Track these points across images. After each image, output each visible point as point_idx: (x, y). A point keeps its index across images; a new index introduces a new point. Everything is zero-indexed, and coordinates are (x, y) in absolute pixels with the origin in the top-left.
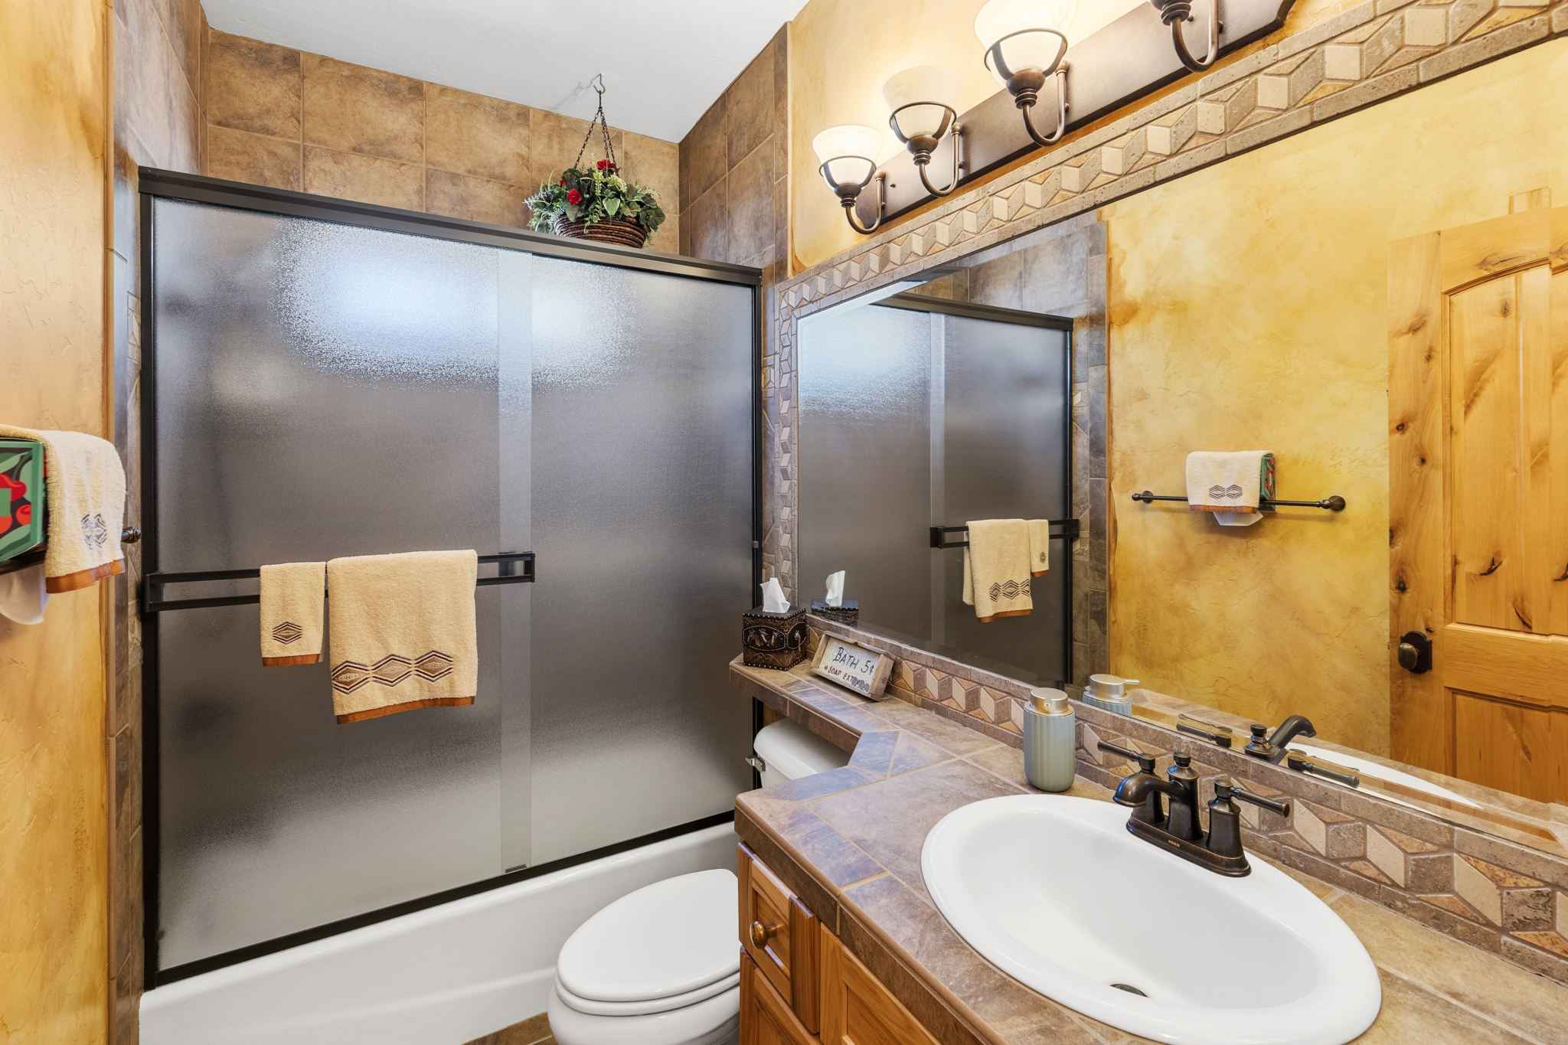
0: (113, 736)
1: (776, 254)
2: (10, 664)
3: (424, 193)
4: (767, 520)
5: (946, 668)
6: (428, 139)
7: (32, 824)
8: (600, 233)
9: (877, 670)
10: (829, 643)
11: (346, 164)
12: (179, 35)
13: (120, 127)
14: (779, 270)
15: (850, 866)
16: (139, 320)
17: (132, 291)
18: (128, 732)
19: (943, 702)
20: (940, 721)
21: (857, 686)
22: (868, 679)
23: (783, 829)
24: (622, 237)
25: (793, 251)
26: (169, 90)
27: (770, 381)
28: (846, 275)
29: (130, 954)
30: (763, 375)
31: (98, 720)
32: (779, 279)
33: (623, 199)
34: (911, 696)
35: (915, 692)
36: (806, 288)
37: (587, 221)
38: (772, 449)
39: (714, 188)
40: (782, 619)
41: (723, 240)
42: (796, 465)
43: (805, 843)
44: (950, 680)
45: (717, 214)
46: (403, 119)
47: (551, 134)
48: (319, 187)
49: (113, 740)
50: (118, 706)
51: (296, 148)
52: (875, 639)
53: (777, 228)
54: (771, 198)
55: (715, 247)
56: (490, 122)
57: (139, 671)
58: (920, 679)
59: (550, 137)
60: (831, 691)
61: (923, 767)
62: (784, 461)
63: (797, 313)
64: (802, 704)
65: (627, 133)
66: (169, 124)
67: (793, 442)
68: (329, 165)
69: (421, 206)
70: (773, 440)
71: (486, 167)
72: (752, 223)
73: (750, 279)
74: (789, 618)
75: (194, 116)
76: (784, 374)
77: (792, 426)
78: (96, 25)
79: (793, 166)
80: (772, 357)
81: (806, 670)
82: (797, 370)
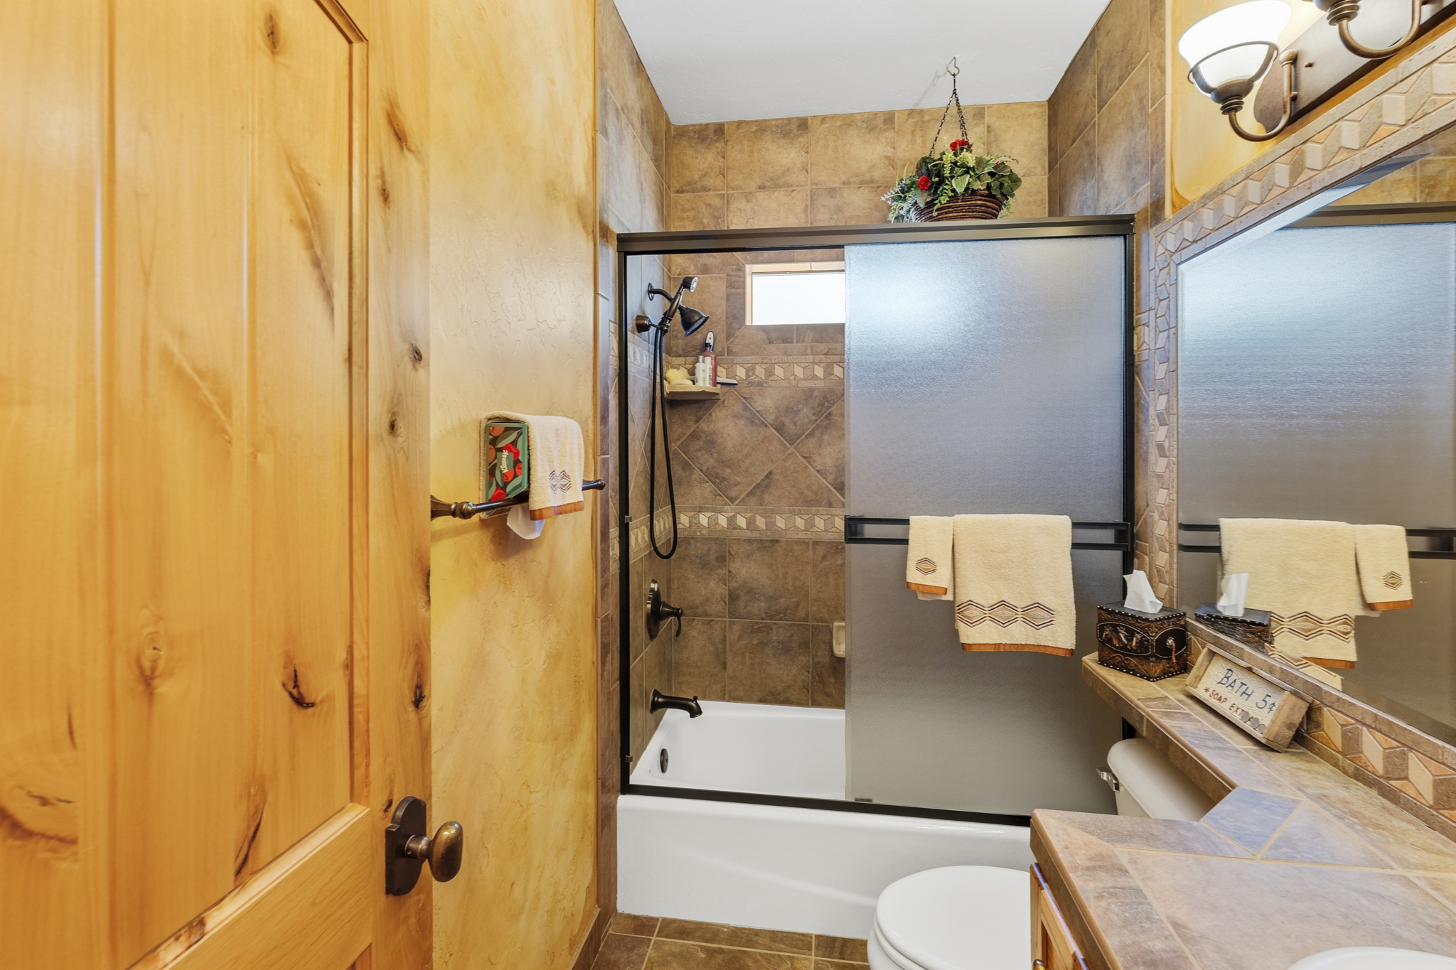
0: (599, 618)
1: (1151, 193)
2: (532, 562)
3: (809, 210)
4: (1140, 502)
5: (1396, 734)
6: (812, 164)
7: (546, 665)
8: (951, 212)
9: (1279, 709)
10: (1213, 661)
11: (754, 200)
12: (648, 136)
13: (604, 209)
14: (1156, 210)
15: (1152, 953)
16: (618, 339)
17: (613, 320)
18: (610, 617)
19: (1392, 782)
20: (1384, 807)
21: (1249, 723)
22: (1265, 718)
23: (1076, 869)
24: (973, 212)
25: (1172, 185)
26: (640, 177)
27: (1144, 342)
28: (1240, 199)
29: (610, 766)
30: (1135, 337)
31: (590, 606)
32: (1154, 222)
33: (972, 174)
34: (1336, 758)
35: (1345, 756)
36: (1188, 225)
37: (936, 204)
38: (1146, 421)
39: (1083, 136)
40: (1147, 620)
41: (1092, 191)
42: (1175, 439)
43: (1100, 897)
44: (1403, 753)
45: (1086, 164)
46: (793, 153)
47: (914, 130)
48: (737, 222)
49: (599, 620)
50: (602, 598)
51: (722, 196)
52: (1281, 668)
53: (1153, 163)
54: (1146, 129)
55: (1085, 202)
56: (861, 135)
57: (618, 577)
58: (1351, 742)
59: (913, 133)
60: (1208, 721)
61: (1326, 864)
62: (1160, 434)
63: (1176, 258)
64: (1162, 727)
65: (990, 106)
66: (640, 200)
67: (1172, 412)
68: (743, 204)
69: (807, 222)
70: (1148, 410)
71: (857, 176)
72: (1124, 164)
73: (1121, 226)
74: (1156, 621)
75: (660, 191)
76: (1160, 332)
77: (1171, 394)
78: (588, 146)
79: (1173, 84)
80: (1147, 314)
81: (1181, 687)
82: (1176, 327)
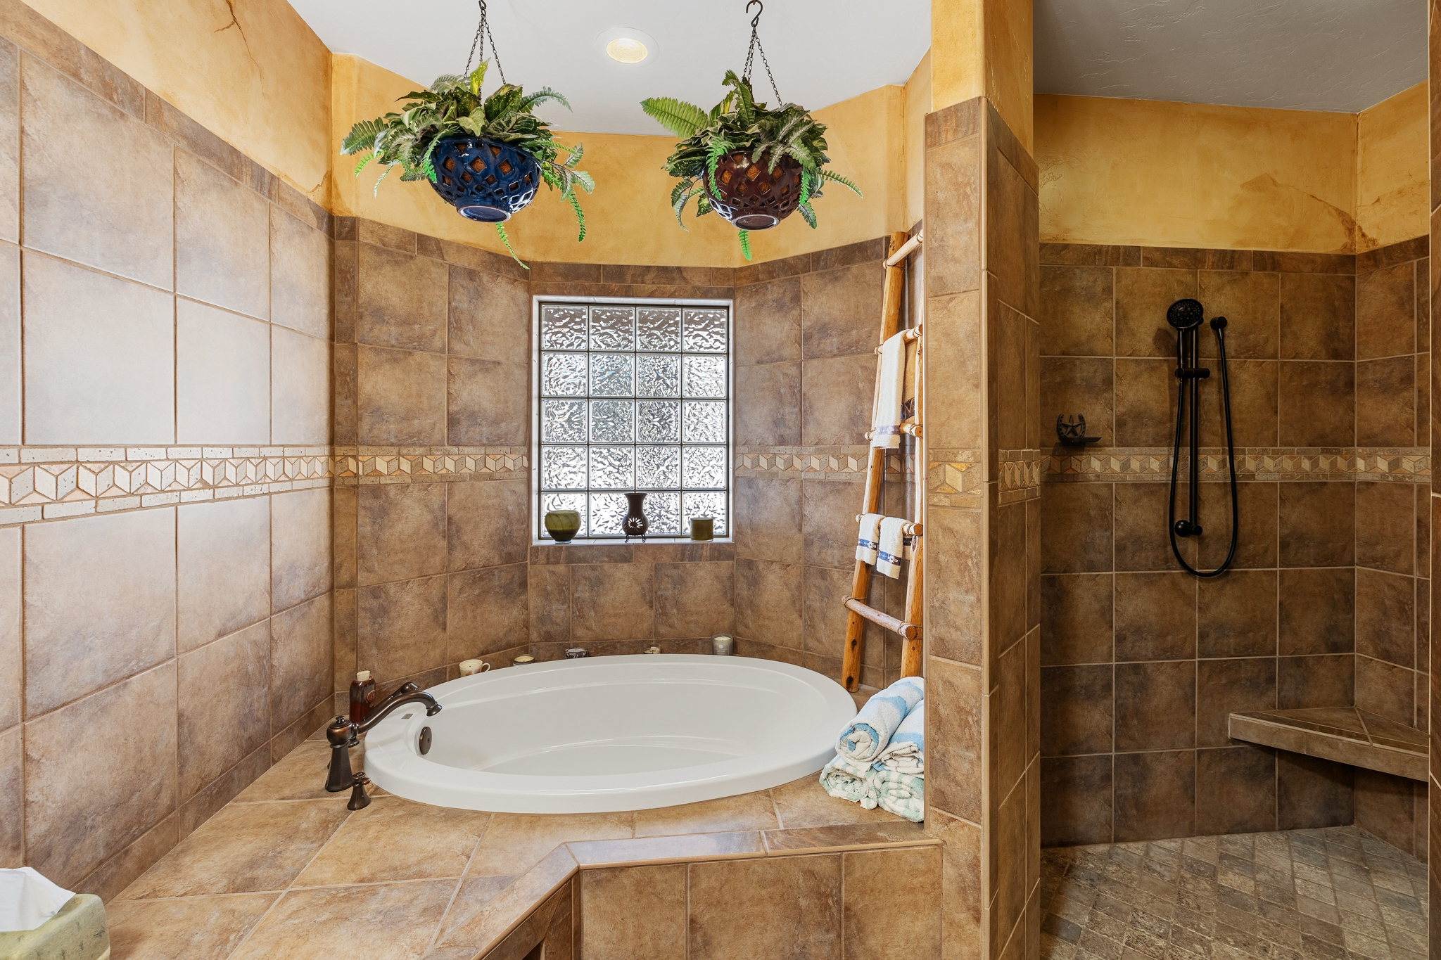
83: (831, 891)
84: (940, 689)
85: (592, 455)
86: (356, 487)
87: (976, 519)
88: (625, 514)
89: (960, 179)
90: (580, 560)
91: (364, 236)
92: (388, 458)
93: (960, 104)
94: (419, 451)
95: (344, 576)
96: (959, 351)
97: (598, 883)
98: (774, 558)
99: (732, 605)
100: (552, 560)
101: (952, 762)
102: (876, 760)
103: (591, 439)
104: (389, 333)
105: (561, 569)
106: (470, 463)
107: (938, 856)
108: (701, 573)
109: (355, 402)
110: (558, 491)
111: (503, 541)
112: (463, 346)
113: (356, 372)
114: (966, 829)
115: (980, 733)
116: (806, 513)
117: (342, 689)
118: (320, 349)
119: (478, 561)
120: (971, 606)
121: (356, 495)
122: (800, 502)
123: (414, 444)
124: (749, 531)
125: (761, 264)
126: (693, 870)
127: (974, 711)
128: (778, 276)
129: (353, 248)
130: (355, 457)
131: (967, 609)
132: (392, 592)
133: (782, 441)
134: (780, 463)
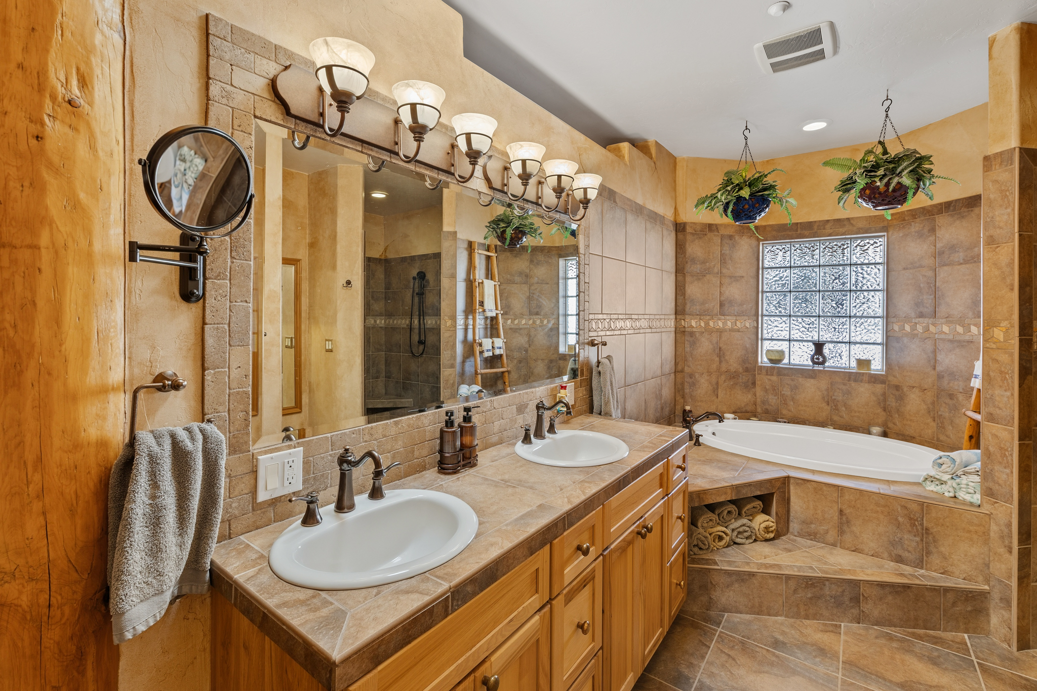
83: (917, 519)
84: (990, 438)
85: (792, 322)
86: (684, 332)
87: (1012, 355)
88: (812, 353)
89: (1003, 188)
90: (785, 375)
91: (689, 230)
92: (696, 321)
93: (1003, 151)
94: (708, 317)
95: (680, 368)
96: (1002, 272)
97: (797, 484)
98: (914, 385)
99: (885, 410)
100: (769, 373)
101: (997, 474)
102: (955, 475)
103: (792, 313)
104: (697, 268)
105: (774, 378)
106: (729, 324)
107: (988, 520)
108: (862, 389)
109: (684, 297)
110: (772, 340)
111: (744, 361)
112: (726, 270)
113: (685, 285)
114: (1004, 507)
115: (1012, 460)
116: (939, 359)
117: (679, 412)
118: (673, 277)
119: (732, 369)
120: (1008, 397)
121: (684, 335)
122: (935, 352)
123: (706, 315)
124: (897, 368)
125: (907, 211)
126: (841, 490)
127: (1009, 449)
128: (919, 217)
129: (684, 235)
130: (684, 320)
131: (1006, 399)
132: (697, 377)
133: (921, 315)
134: (920, 329)
